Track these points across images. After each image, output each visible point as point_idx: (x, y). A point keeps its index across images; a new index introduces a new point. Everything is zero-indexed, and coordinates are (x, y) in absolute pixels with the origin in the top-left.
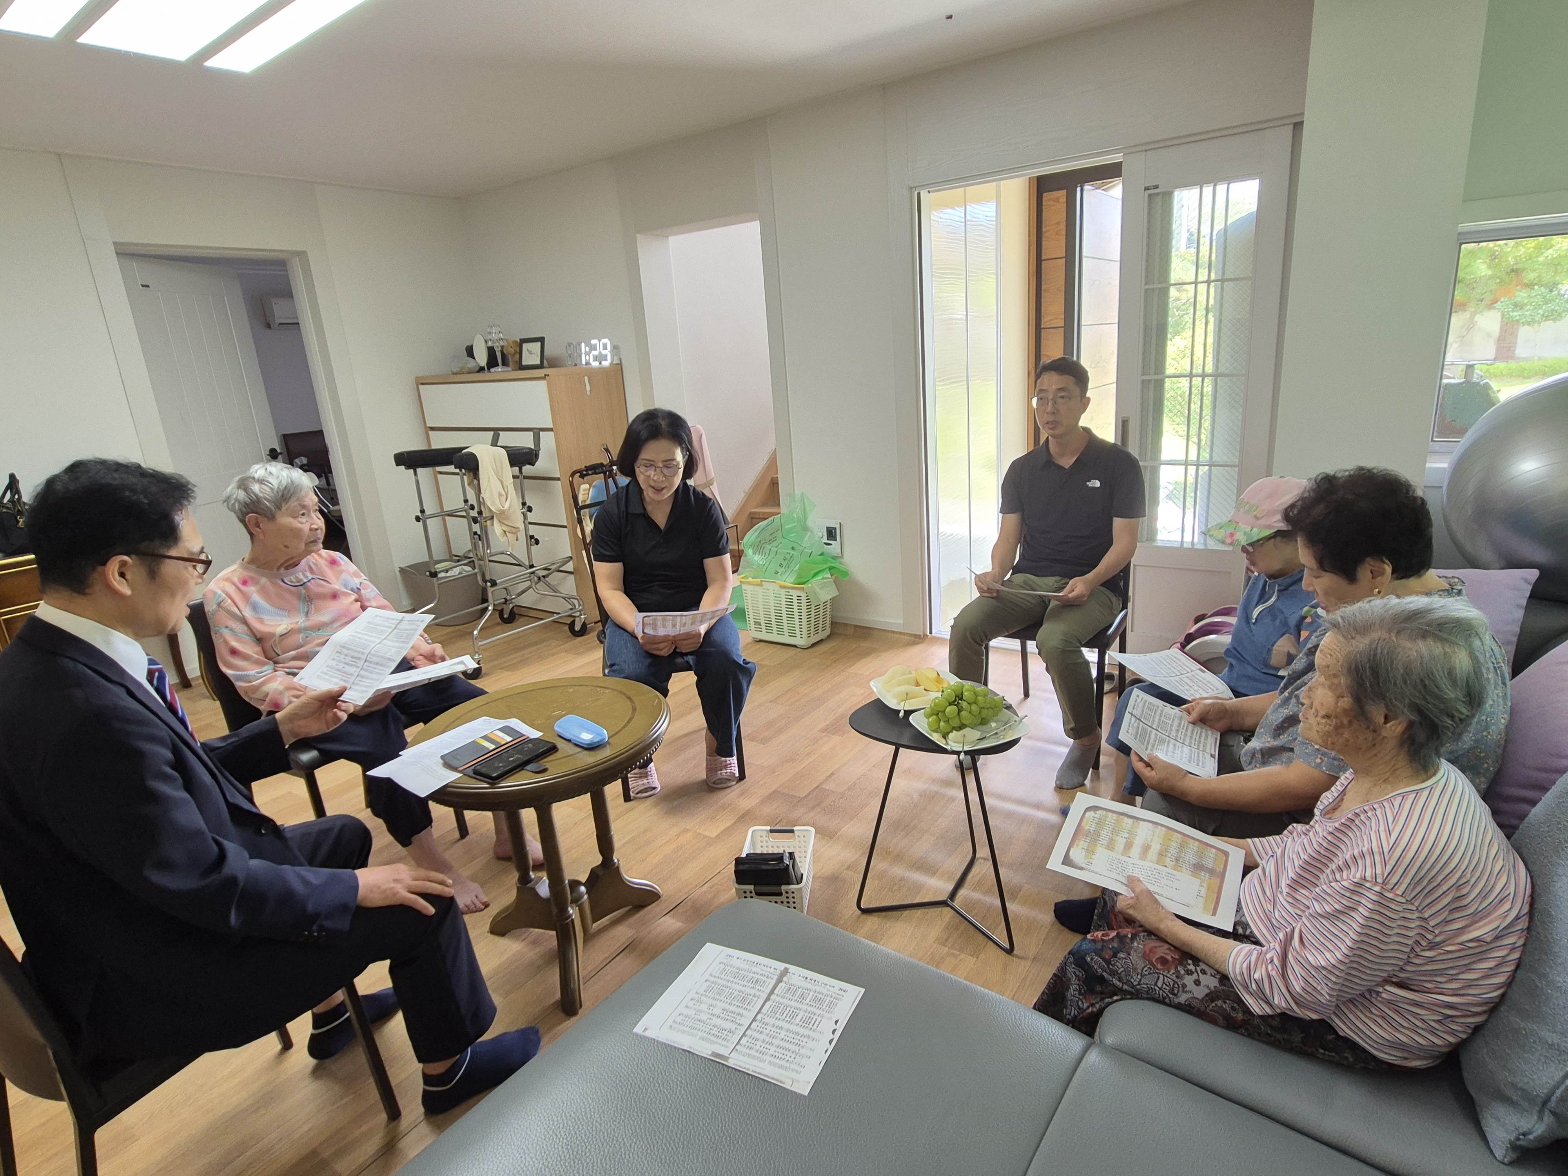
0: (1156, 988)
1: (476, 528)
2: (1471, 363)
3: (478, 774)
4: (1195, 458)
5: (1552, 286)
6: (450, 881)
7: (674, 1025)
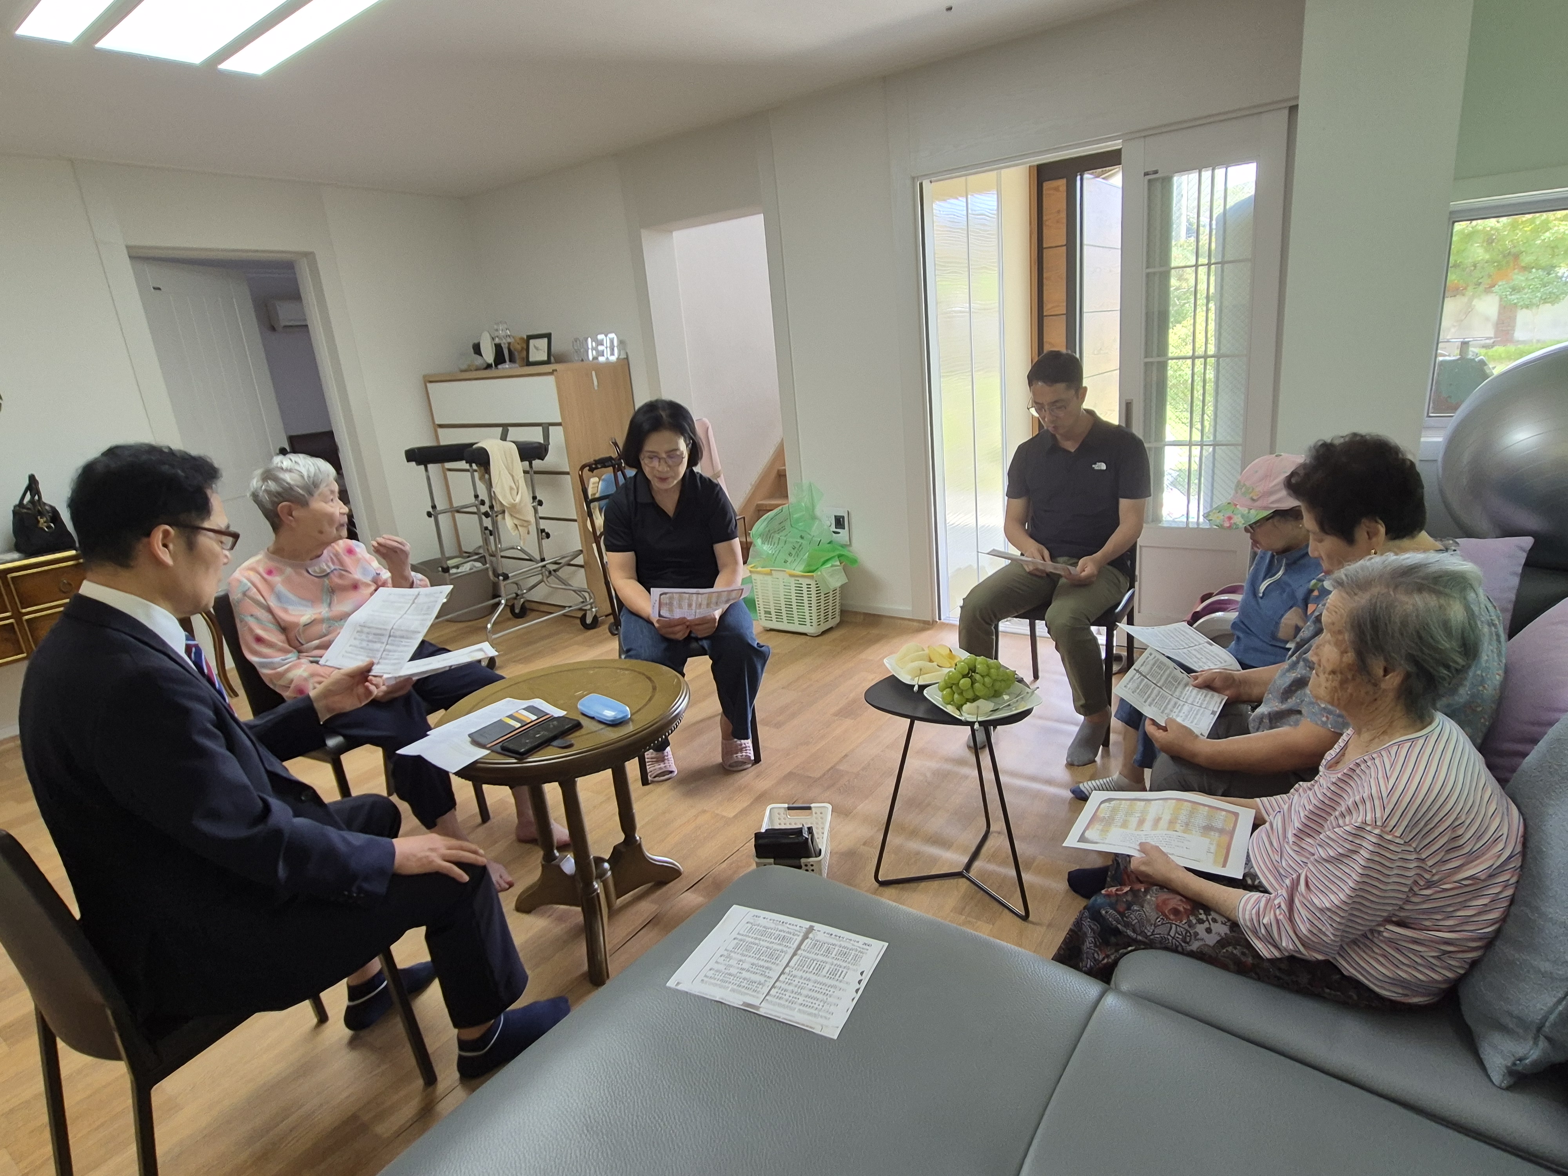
0: (1169, 937)
1: (487, 522)
2: (1466, 340)
3: (506, 750)
4: (1199, 439)
5: (1550, 269)
6: (481, 851)
7: (705, 979)
